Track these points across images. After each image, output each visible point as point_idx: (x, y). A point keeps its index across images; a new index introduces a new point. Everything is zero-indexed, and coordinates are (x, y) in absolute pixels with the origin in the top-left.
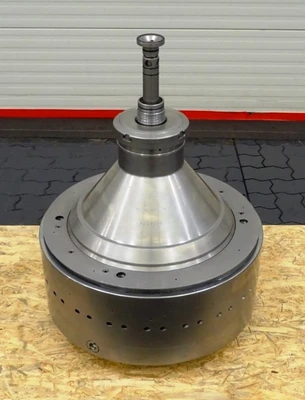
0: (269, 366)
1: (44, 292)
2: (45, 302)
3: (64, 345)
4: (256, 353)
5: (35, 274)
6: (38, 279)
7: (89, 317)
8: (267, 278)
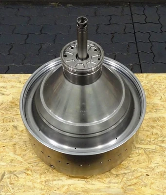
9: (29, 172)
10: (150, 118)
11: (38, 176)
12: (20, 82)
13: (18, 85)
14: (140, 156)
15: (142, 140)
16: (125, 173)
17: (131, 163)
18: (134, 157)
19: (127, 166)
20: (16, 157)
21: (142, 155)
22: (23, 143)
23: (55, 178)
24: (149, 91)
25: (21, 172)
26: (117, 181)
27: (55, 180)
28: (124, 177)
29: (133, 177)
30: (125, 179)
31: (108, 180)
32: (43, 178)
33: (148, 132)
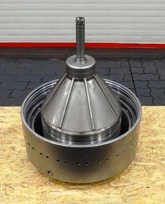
0: (145, 184)
1: (24, 143)
2: (25, 149)
3: (35, 172)
4: (138, 177)
5: (19, 133)
6: (21, 136)
7: (47, 157)
8: (145, 135)
9: (25, 185)
10: (149, 141)
11: (34, 188)
14: (140, 171)
15: (141, 159)
16: (125, 186)
17: (131, 178)
18: (135, 173)
19: (126, 180)
20: (13, 172)
21: (142, 171)
22: (19, 161)
23: (52, 190)
24: (147, 119)
25: (17, 185)
26: (116, 192)
28: (123, 189)
29: (133, 189)
30: (125, 190)
31: (107, 191)
32: (40, 190)
33: (147, 152)
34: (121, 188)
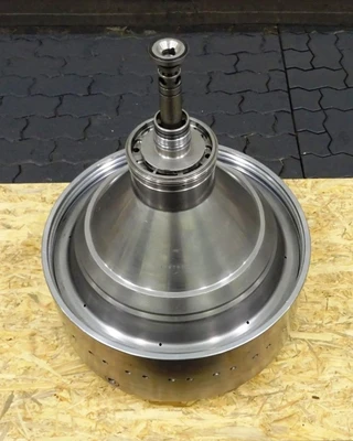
9: (64, 394)
10: (320, 275)
11: (83, 402)
12: (44, 200)
13: (40, 206)
14: (301, 355)
15: (303, 323)
16: (269, 395)
17: (281, 373)
18: (288, 360)
19: (271, 378)
20: (37, 361)
21: (305, 354)
22: (50, 332)
23: (120, 406)
24: (318, 216)
25: (47, 394)
26: (251, 411)
27: (119, 410)
28: (265, 403)
29: (284, 403)
30: (267, 406)
31: (231, 409)
32: (94, 406)
33: (316, 306)
34: (259, 401)
